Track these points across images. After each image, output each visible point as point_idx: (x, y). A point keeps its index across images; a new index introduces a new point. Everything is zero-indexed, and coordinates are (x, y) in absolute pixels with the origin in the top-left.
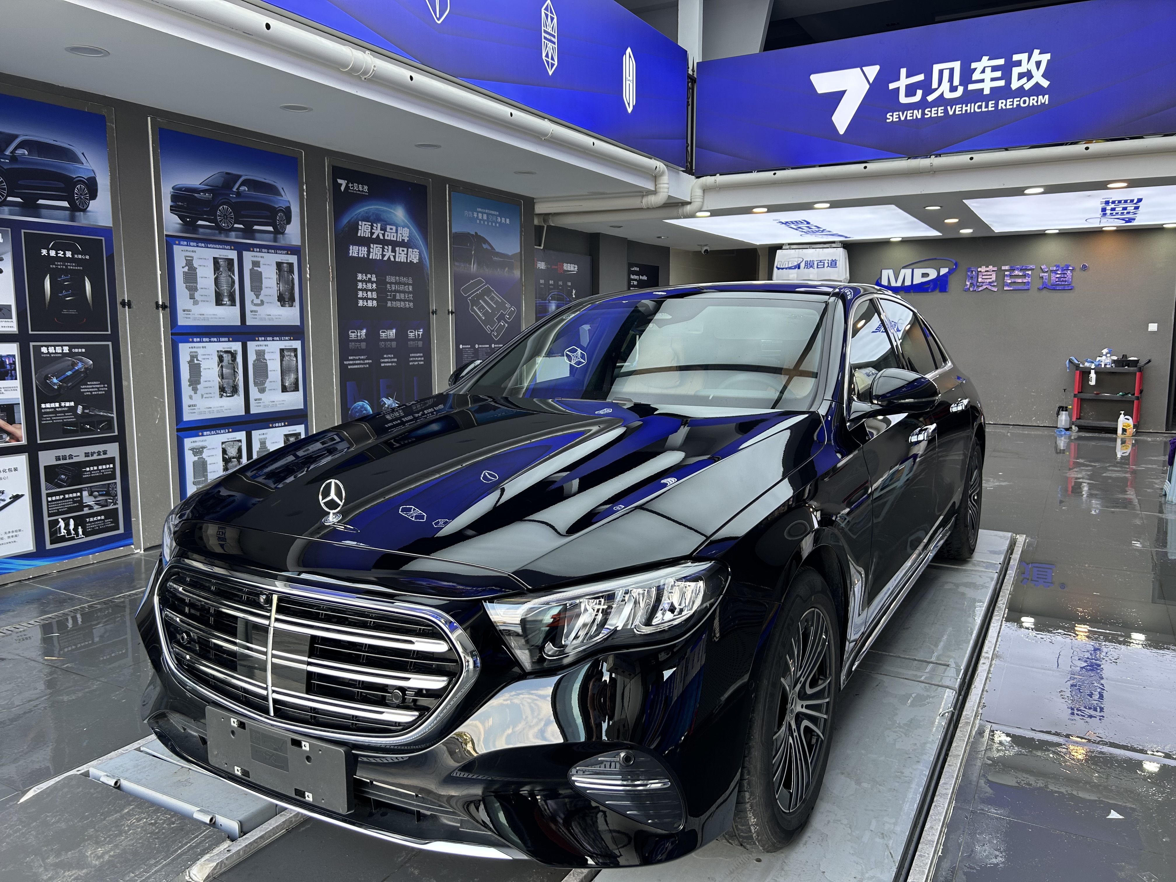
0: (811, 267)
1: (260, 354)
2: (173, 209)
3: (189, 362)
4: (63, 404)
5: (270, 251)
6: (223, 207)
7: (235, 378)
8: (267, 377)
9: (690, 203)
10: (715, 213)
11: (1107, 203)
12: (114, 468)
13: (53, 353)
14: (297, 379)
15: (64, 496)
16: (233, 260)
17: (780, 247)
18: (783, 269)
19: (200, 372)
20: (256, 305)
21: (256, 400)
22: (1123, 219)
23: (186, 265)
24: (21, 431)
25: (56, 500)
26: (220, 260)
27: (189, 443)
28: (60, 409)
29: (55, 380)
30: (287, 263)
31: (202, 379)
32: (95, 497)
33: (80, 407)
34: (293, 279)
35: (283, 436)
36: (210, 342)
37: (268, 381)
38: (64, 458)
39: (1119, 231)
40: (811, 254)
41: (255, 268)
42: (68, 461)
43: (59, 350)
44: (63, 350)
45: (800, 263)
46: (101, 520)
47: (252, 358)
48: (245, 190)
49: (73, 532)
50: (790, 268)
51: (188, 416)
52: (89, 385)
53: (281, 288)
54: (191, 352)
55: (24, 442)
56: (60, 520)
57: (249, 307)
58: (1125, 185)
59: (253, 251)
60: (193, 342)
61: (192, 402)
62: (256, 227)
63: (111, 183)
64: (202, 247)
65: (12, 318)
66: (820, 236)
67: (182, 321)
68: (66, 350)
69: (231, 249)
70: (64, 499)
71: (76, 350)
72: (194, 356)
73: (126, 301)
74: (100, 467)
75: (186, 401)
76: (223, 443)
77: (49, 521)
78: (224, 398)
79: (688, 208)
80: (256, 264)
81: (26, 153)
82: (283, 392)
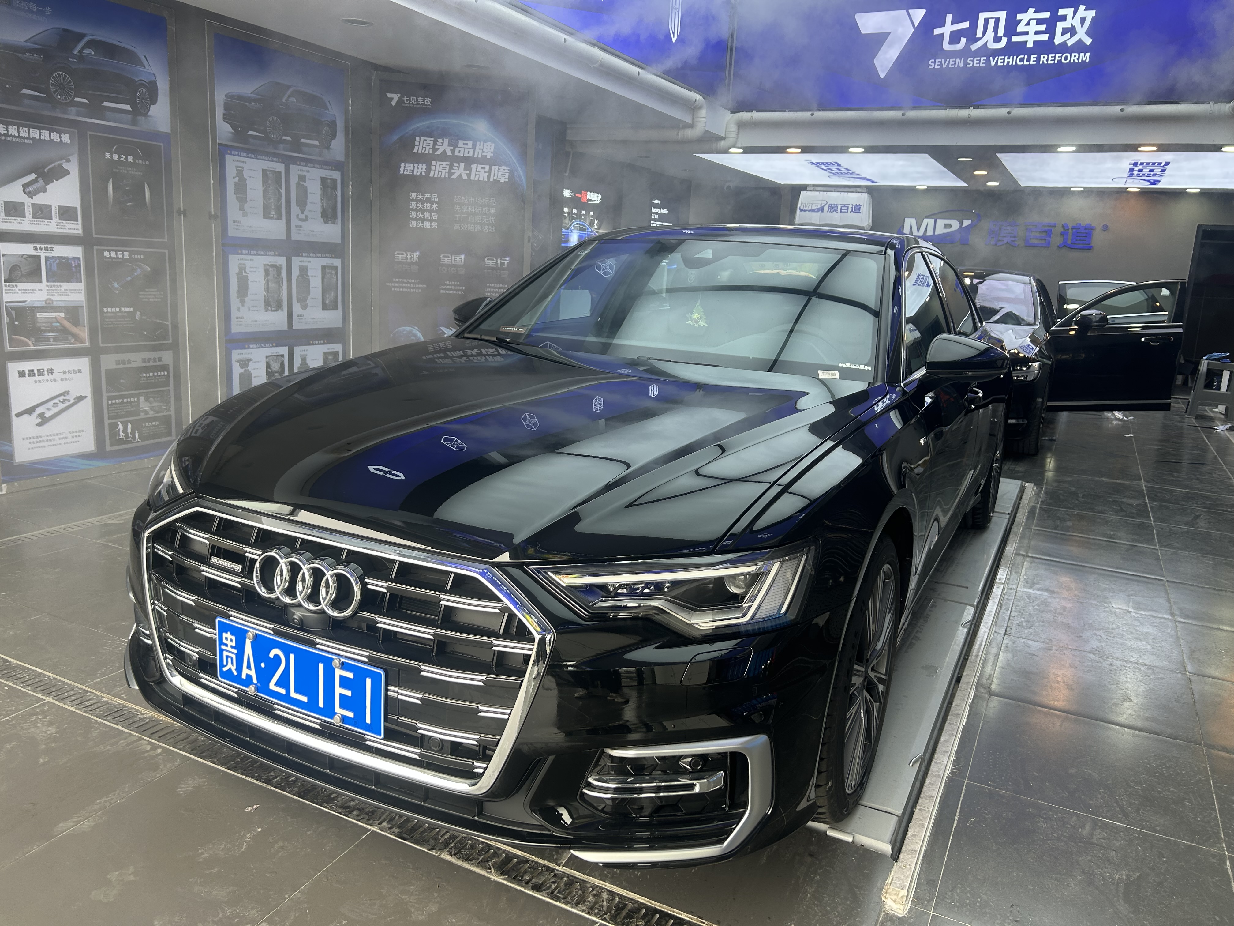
0: (835, 210)
1: (304, 271)
2: (225, 118)
3: (237, 274)
4: (123, 309)
5: (316, 166)
6: (273, 118)
7: (280, 293)
8: (310, 294)
9: (724, 138)
10: (747, 150)
11: (1136, 164)
12: (168, 375)
13: (114, 258)
14: (337, 297)
15: (123, 400)
16: (280, 172)
17: (804, 188)
18: (805, 211)
19: (248, 284)
20: (301, 220)
21: (298, 316)
22: (1148, 181)
23: (237, 176)
24: (84, 333)
25: (116, 404)
26: (268, 173)
27: (236, 355)
28: (120, 314)
29: (116, 285)
30: (331, 179)
31: (249, 292)
32: (151, 403)
33: (138, 313)
34: (336, 195)
35: (322, 354)
36: (258, 254)
37: (310, 297)
38: (123, 362)
39: (1144, 193)
40: (835, 197)
41: (301, 183)
42: (127, 366)
43: (120, 255)
44: (123, 255)
45: (824, 206)
46: (155, 425)
47: (296, 273)
48: (293, 102)
49: (130, 435)
50: (813, 211)
51: (236, 328)
52: (147, 292)
53: (325, 204)
54: (240, 264)
55: (87, 344)
56: (119, 423)
57: (294, 222)
58: (1155, 149)
59: (300, 165)
60: (242, 254)
61: (239, 315)
62: (303, 141)
63: (170, 88)
64: (252, 158)
65: (77, 221)
66: (848, 179)
67: (232, 233)
68: (126, 255)
69: (279, 162)
70: (123, 403)
71: (136, 256)
72: (242, 268)
73: (182, 210)
74: (156, 374)
75: (234, 313)
76: (267, 357)
77: (109, 423)
78: (269, 312)
79: (722, 144)
80: (302, 178)
81: (93, 53)
82: (323, 309)
